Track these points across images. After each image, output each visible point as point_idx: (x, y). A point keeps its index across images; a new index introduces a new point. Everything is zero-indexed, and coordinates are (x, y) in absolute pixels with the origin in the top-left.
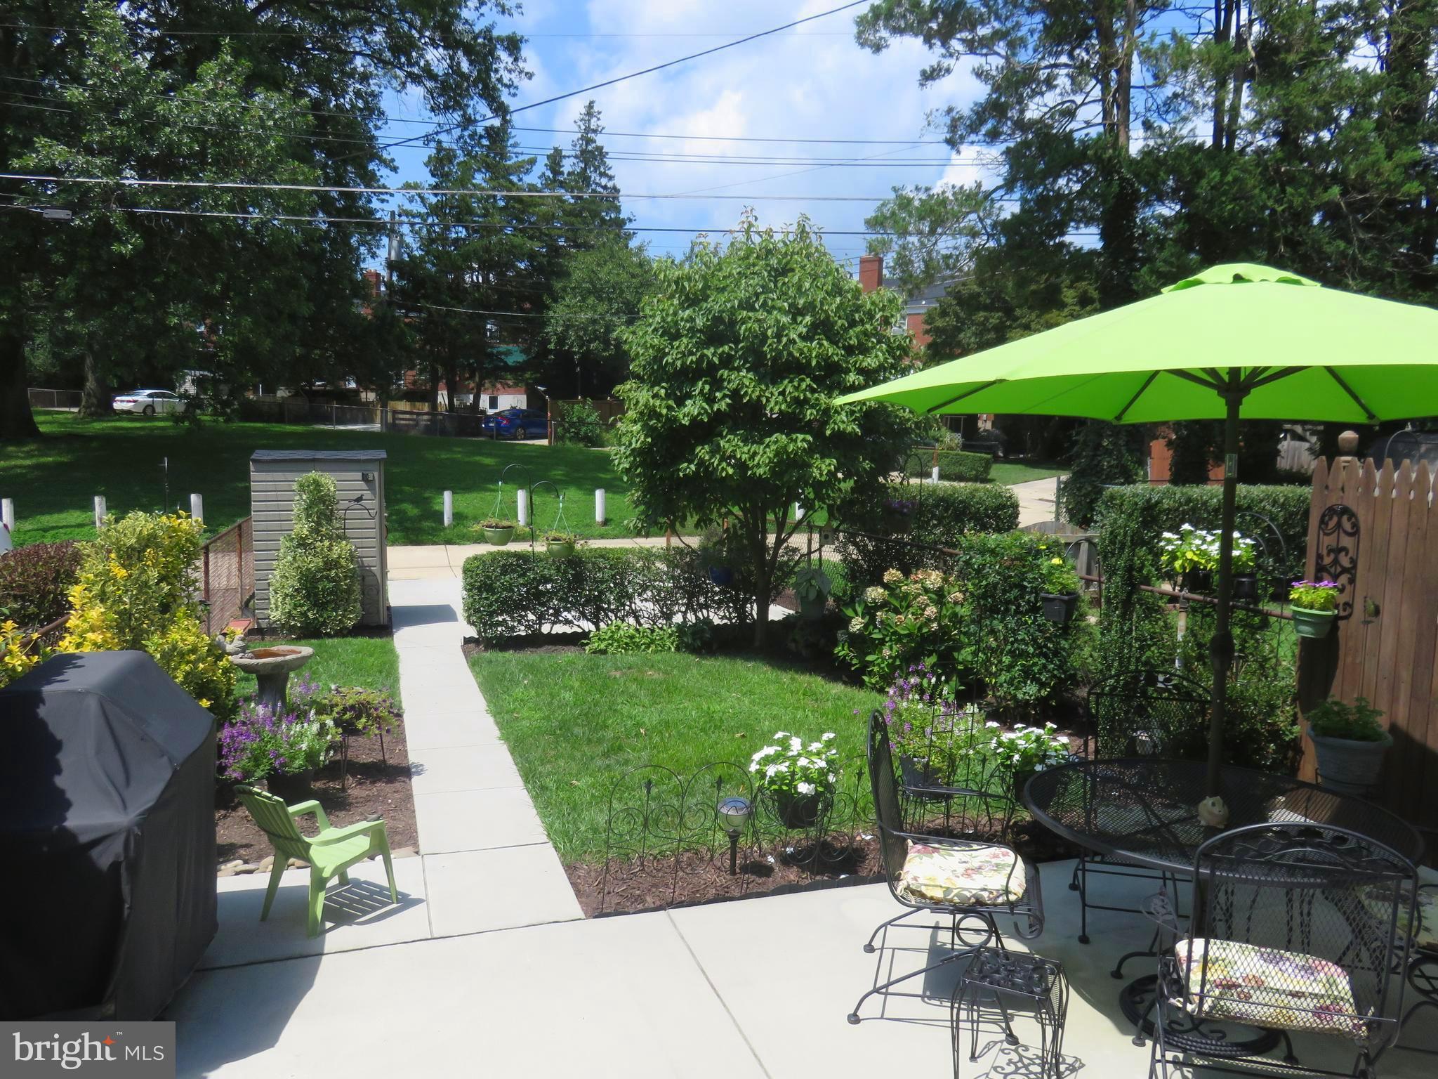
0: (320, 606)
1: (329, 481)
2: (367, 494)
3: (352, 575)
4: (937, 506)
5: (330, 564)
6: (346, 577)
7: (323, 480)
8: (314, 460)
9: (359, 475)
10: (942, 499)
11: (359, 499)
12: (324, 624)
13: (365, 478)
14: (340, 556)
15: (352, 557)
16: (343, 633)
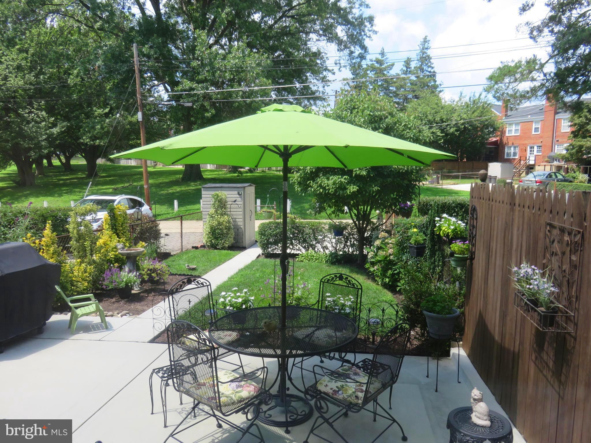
0: (216, 238)
1: (223, 194)
2: (239, 199)
3: (229, 229)
4: (457, 207)
5: (220, 224)
6: (226, 229)
7: (220, 194)
8: (222, 187)
9: (236, 192)
10: (459, 204)
11: (235, 201)
12: (217, 245)
13: (239, 194)
14: (223, 221)
15: (229, 222)
16: (223, 248)
